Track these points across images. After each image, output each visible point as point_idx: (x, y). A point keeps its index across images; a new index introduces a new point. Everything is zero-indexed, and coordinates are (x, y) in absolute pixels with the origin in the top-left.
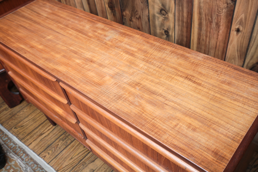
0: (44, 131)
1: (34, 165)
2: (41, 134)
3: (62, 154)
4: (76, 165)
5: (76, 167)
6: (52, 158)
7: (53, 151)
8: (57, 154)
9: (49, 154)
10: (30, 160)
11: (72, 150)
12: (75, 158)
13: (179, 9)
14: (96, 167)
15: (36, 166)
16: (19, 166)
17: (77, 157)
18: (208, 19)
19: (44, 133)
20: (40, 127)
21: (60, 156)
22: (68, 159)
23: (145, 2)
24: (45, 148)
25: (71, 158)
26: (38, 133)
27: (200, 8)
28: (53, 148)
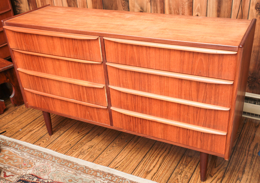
0: (33, 128)
1: (30, 151)
2: (31, 131)
3: (57, 141)
4: (74, 145)
5: (74, 146)
6: (48, 144)
7: (47, 140)
8: (52, 141)
9: (43, 142)
10: (24, 148)
11: (67, 136)
12: (72, 141)
13: (154, 8)
14: (94, 144)
15: (32, 151)
16: (14, 153)
17: (73, 140)
18: (176, 12)
19: (33, 130)
20: (28, 126)
21: (56, 142)
22: (65, 143)
23: (127, 8)
24: (38, 139)
25: (68, 142)
26: (28, 130)
27: (169, 5)
28: (47, 138)
